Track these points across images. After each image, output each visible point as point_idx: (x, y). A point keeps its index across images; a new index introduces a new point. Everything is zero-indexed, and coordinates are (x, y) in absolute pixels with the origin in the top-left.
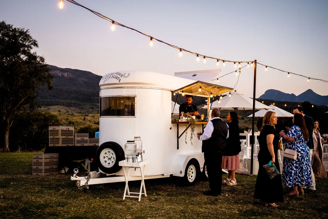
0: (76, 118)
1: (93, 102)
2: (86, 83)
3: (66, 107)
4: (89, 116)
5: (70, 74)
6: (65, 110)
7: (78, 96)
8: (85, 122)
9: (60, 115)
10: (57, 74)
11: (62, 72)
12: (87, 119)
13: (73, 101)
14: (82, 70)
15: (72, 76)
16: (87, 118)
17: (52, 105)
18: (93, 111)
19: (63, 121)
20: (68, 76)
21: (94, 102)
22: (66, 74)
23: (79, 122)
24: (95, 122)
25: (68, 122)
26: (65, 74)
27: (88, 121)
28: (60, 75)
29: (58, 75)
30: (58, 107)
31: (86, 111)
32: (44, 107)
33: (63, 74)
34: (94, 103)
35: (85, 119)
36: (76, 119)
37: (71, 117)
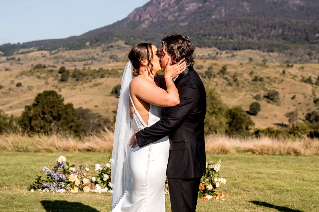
0: (269, 70)
1: (311, 43)
3: (264, 52)
4: (294, 67)
6: (261, 57)
7: (286, 33)
8: (283, 78)
9: (241, 66)
12: (289, 72)
13: (275, 42)
17: (240, 50)
19: (245, 75)
21: (314, 43)
23: (271, 78)
24: (303, 78)
25: (254, 78)
27: (290, 77)
30: (250, 52)
31: (299, 58)
32: (226, 53)
34: (314, 45)
35: (284, 72)
36: (269, 73)
37: (260, 69)
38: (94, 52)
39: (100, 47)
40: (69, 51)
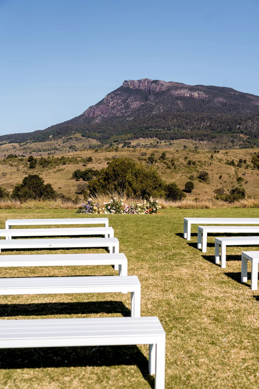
0: (200, 155)
1: (233, 133)
2: (225, 105)
3: (196, 140)
4: (220, 152)
5: (202, 94)
6: (193, 145)
7: (213, 125)
8: (211, 162)
9: (177, 152)
10: (184, 95)
11: (190, 91)
12: (216, 157)
13: (205, 132)
14: (219, 86)
15: (205, 96)
16: (215, 155)
17: (176, 139)
18: (234, 146)
19: (181, 160)
20: (199, 97)
21: (235, 133)
22: (196, 94)
24: (228, 161)
25: (188, 162)
26: (194, 93)
27: (217, 160)
28: (188, 95)
29: (186, 95)
31: (224, 145)
32: (165, 142)
33: (192, 94)
35: (212, 157)
36: (200, 157)
37: (193, 155)
38: (57, 143)
39: (61, 139)
40: (35, 143)
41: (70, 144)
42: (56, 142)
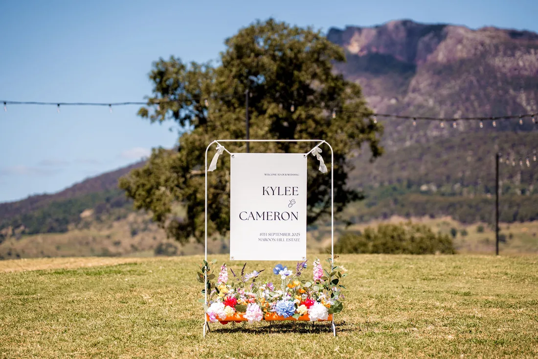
38: (108, 237)
39: (123, 222)
40: (34, 237)
41: (155, 238)
42: (105, 232)
